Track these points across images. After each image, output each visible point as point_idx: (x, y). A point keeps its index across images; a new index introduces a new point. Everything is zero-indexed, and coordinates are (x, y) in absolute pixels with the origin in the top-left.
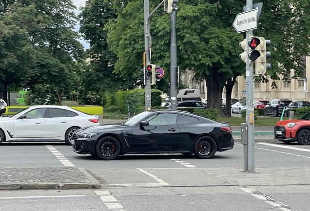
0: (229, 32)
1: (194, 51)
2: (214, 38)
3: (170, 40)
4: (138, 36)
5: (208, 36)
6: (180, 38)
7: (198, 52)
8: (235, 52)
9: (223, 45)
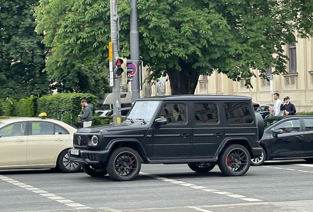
0: (206, 15)
1: (162, 40)
2: (188, 22)
3: (129, 24)
4: (84, 22)
5: (181, 19)
6: (142, 22)
7: (167, 41)
8: (215, 40)
9: (201, 31)
